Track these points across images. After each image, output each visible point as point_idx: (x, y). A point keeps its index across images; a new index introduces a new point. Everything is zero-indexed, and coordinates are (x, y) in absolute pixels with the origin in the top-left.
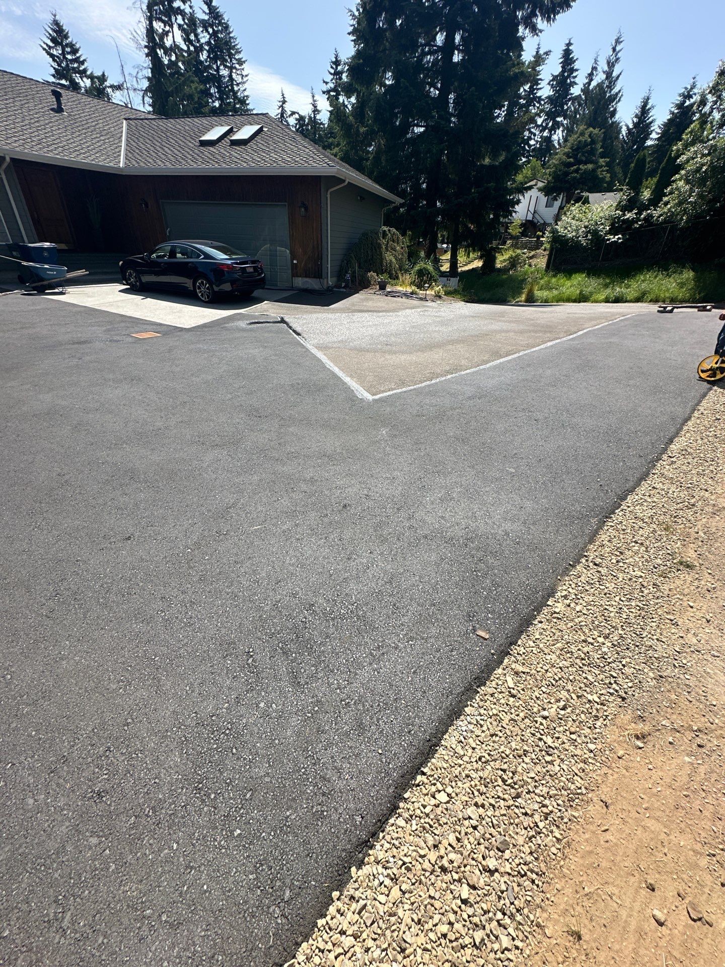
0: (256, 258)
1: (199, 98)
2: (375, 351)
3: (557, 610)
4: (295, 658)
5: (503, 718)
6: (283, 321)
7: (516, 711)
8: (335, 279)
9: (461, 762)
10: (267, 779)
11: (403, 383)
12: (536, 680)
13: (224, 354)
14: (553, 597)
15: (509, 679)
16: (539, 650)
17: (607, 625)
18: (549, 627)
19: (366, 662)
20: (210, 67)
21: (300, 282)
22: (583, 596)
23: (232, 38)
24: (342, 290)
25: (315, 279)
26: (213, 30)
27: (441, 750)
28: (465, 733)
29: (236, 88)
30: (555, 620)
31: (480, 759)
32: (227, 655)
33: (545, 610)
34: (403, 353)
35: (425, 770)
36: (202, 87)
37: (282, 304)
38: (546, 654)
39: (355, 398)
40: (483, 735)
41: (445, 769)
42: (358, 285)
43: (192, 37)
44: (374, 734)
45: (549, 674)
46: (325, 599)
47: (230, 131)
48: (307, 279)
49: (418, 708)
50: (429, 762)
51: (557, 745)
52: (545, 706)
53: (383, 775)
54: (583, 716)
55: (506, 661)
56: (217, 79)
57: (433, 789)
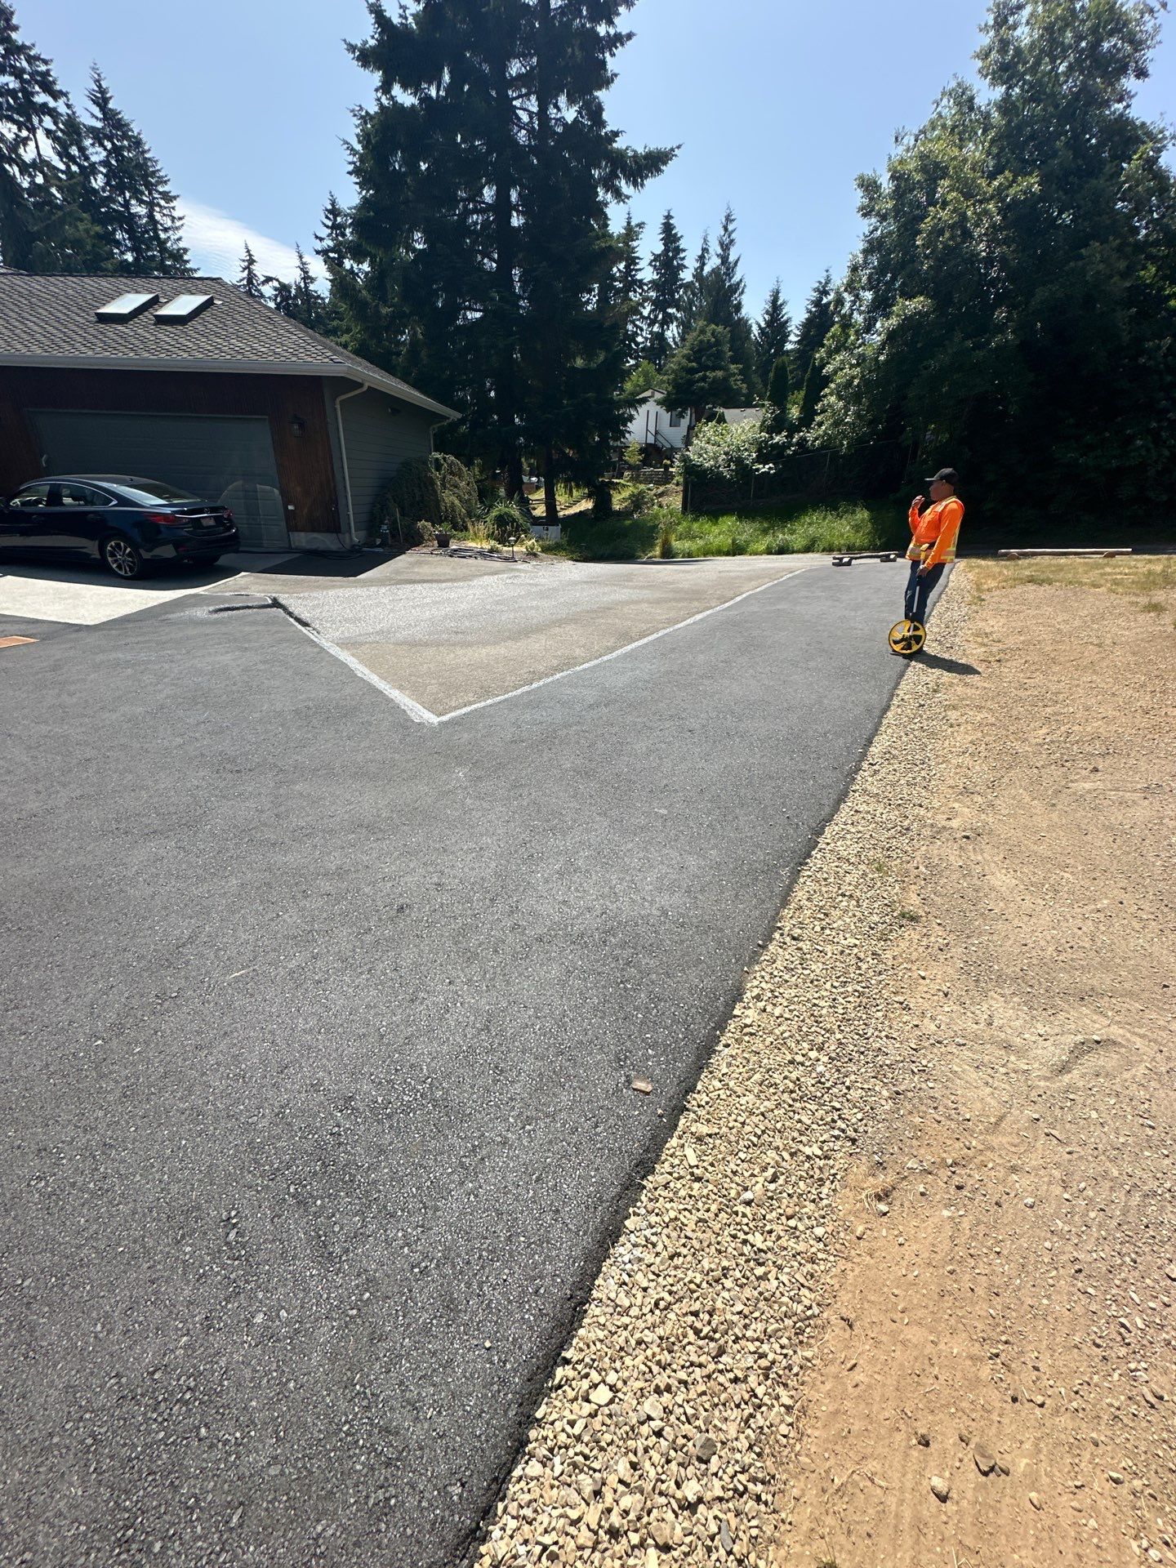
0: (219, 503)
1: (94, 245)
2: (438, 644)
3: (748, 1021)
4: (323, 1206)
5: (686, 1222)
6: (276, 604)
7: (705, 1203)
8: (363, 534)
9: (626, 1320)
10: (274, 1471)
11: (486, 692)
12: (730, 1143)
13: (166, 666)
14: (741, 1001)
15: (689, 1152)
16: (728, 1093)
17: (818, 1030)
18: (739, 1051)
19: (454, 1182)
20: (111, 199)
21: (302, 539)
22: (782, 990)
23: (149, 159)
24: (377, 550)
25: (329, 535)
26: (113, 144)
27: (593, 1309)
28: (628, 1266)
29: (163, 236)
30: (747, 1038)
31: (656, 1305)
32: (183, 1237)
33: (732, 1025)
34: (485, 644)
35: (567, 1354)
36: (98, 229)
37: (274, 576)
38: (739, 1097)
39: (409, 724)
40: (658, 1260)
41: (601, 1341)
42: (404, 541)
43: (74, 151)
44: (475, 1313)
45: (748, 1129)
46: (373, 1082)
47: (154, 302)
48: (315, 535)
49: (548, 1243)
50: (574, 1336)
51: (770, 1244)
52: (748, 1184)
53: (496, 1387)
54: (801, 1184)
55: (682, 1121)
56: (128, 220)
57: (585, 1384)
